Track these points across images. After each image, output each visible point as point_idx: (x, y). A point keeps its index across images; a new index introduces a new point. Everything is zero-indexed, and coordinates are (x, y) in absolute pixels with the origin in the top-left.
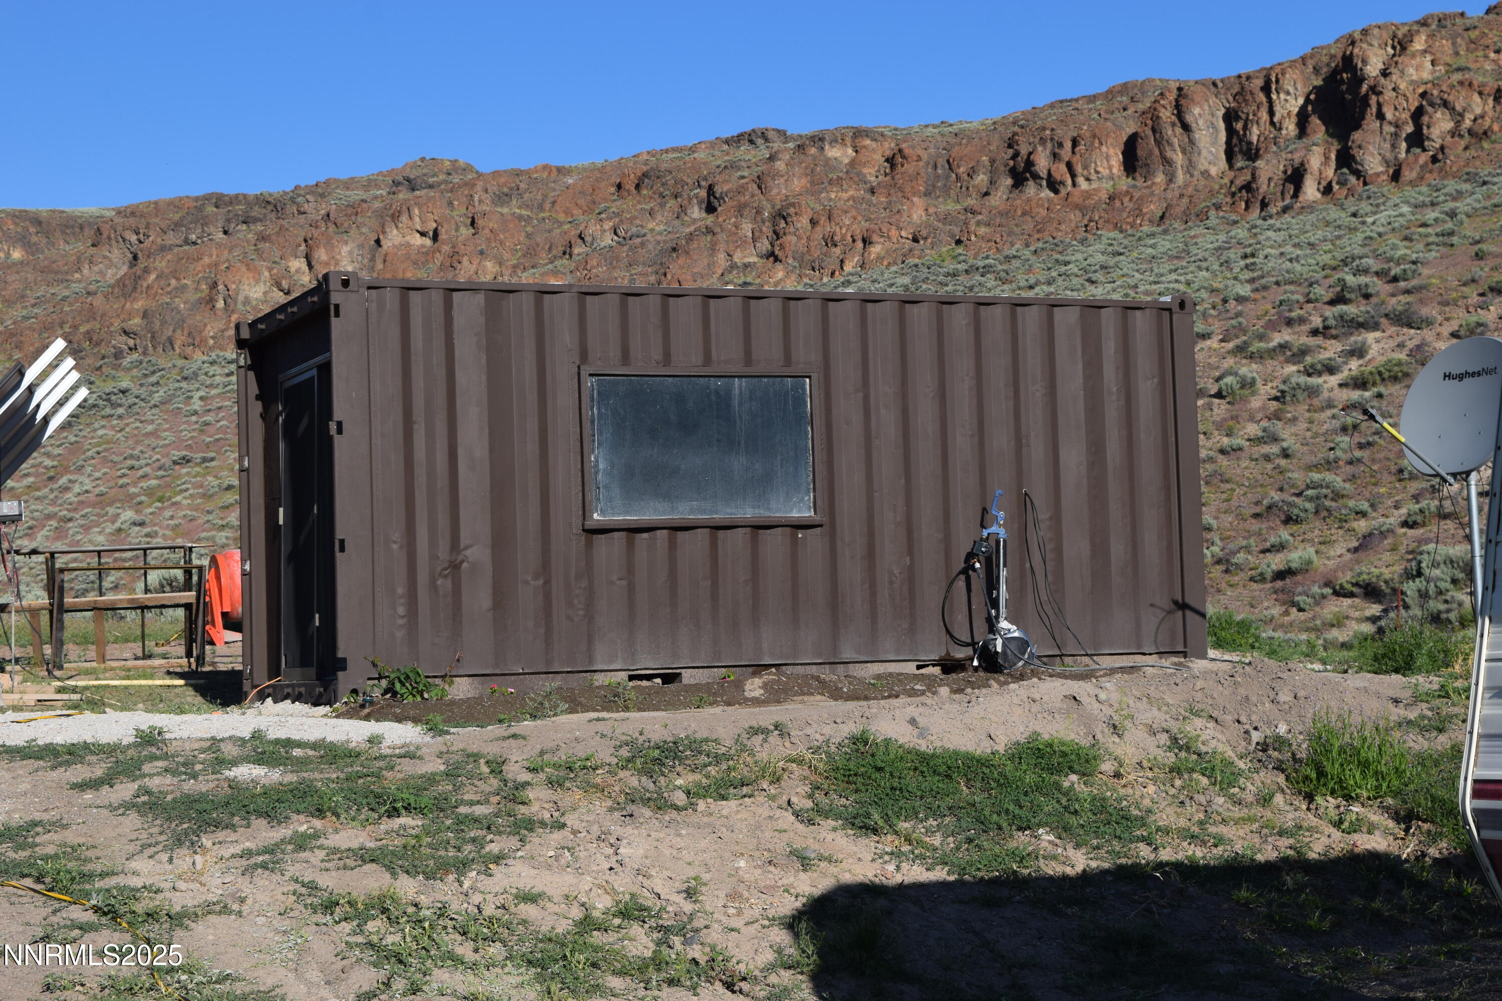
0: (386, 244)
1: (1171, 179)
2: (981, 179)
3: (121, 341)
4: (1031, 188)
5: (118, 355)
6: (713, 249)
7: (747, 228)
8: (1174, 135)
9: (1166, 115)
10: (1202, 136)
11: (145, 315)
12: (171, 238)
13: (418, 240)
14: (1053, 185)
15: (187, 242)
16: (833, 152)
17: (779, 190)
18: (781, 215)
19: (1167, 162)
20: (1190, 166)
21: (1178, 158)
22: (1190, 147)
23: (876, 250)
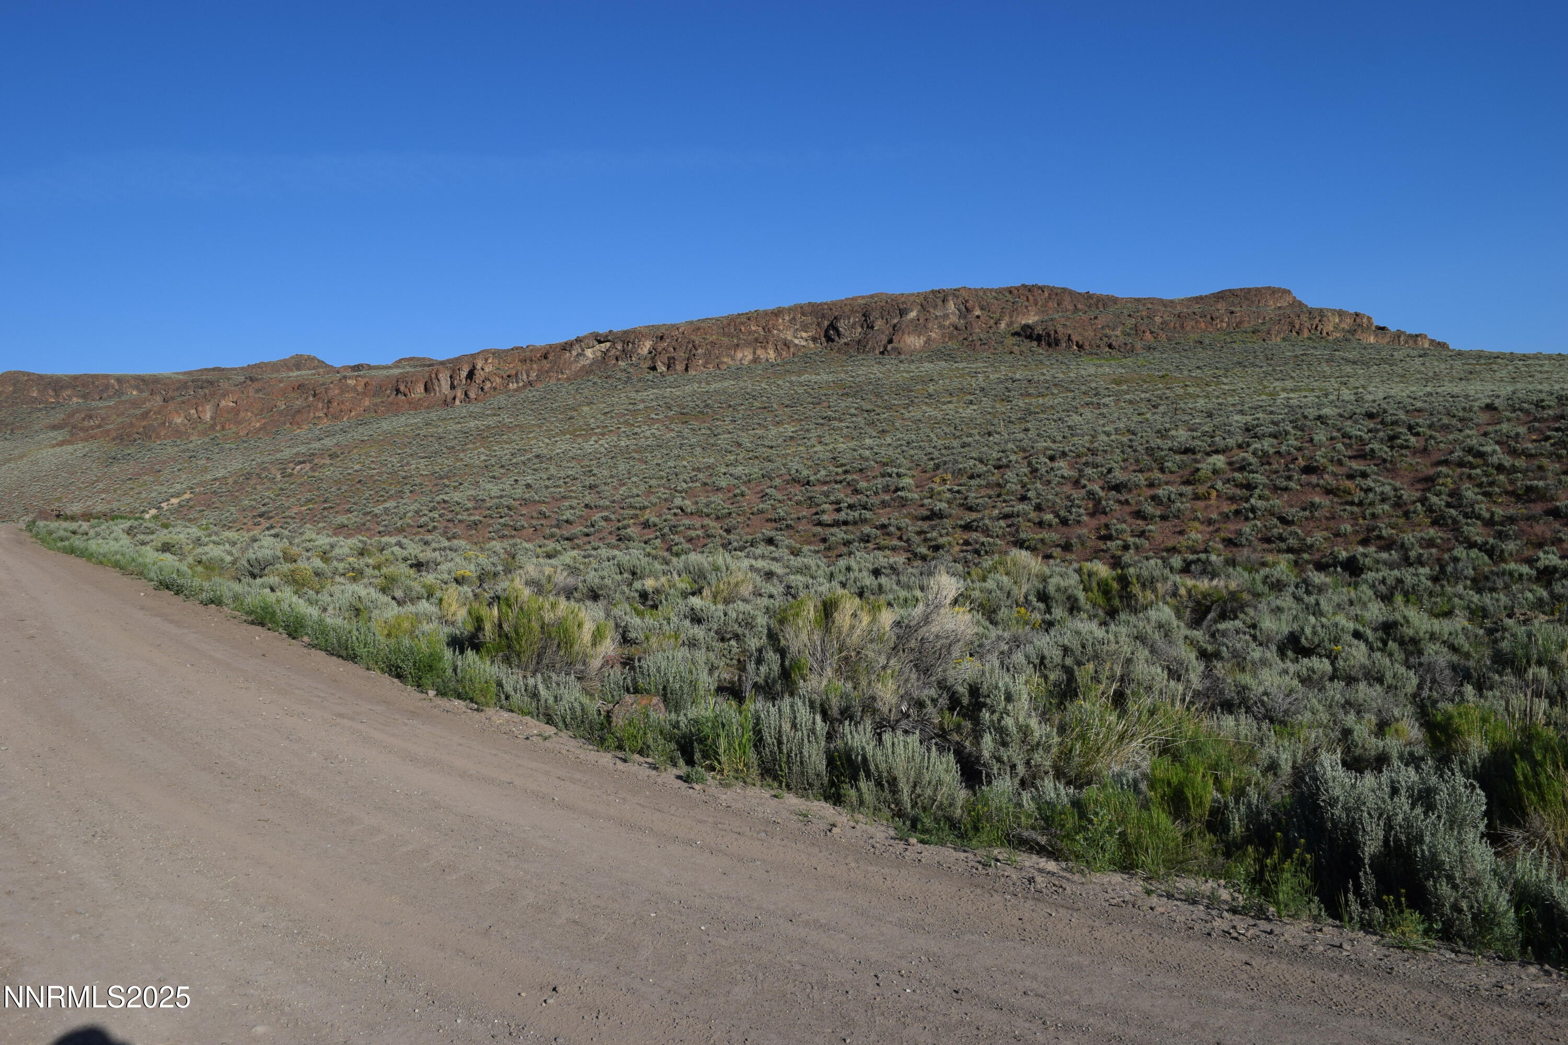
0: (221, 405)
1: (435, 394)
2: (388, 392)
3: (136, 436)
4: (400, 396)
5: (135, 440)
6: (309, 412)
7: (320, 405)
8: (435, 381)
9: (433, 376)
10: (443, 382)
11: (144, 427)
12: (176, 394)
13: (232, 404)
14: (405, 395)
15: (181, 395)
16: (349, 382)
17: (331, 393)
18: (329, 402)
19: (434, 390)
20: (440, 391)
21: (437, 389)
22: (440, 385)
23: (353, 414)
